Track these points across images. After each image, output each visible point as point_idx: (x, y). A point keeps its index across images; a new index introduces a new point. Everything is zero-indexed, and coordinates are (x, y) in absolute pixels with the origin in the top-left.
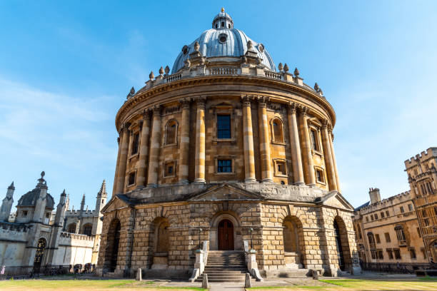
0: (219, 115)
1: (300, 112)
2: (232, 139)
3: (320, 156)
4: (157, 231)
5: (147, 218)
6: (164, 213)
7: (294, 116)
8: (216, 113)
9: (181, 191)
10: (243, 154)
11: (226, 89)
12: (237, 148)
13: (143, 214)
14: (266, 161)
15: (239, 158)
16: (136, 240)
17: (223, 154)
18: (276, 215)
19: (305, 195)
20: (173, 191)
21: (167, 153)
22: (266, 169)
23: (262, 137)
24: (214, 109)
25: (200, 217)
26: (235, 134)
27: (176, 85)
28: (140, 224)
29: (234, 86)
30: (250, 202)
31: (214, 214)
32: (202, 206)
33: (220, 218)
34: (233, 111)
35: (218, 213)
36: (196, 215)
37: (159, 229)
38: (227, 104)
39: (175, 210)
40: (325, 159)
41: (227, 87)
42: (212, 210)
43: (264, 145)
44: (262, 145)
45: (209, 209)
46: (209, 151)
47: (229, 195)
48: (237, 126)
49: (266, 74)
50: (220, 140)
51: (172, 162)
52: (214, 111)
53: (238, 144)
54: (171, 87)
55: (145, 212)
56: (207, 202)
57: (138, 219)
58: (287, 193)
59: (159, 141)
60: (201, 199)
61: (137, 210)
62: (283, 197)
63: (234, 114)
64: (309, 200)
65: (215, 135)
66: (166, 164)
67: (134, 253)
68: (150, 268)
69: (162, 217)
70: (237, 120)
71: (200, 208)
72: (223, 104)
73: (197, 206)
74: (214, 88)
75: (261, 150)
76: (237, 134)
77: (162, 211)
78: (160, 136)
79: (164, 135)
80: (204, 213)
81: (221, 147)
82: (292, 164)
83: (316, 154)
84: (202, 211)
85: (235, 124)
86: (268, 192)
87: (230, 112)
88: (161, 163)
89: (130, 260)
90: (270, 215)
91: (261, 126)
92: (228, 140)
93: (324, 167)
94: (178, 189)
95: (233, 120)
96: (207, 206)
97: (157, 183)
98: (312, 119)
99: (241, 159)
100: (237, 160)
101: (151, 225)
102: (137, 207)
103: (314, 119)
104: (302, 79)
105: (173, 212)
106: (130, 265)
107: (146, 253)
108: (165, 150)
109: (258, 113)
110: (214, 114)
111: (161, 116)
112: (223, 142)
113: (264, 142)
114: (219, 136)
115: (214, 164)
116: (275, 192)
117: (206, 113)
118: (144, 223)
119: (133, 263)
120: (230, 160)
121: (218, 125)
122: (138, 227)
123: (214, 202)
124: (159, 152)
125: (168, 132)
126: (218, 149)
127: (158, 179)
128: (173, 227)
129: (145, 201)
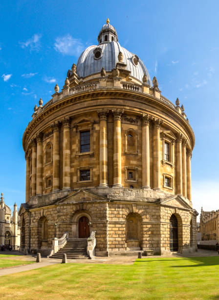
0: (81, 132)
1: (153, 124)
2: (91, 153)
3: (171, 166)
4: (43, 226)
5: (36, 218)
6: (44, 214)
7: (148, 128)
8: (78, 130)
9: (53, 197)
10: (99, 164)
11: (85, 106)
12: (95, 159)
13: (34, 215)
14: (117, 169)
15: (96, 168)
16: (32, 231)
17: (84, 165)
18: (121, 213)
19: (148, 196)
20: (49, 199)
21: (47, 170)
22: (117, 176)
23: (115, 148)
24: (76, 127)
25: (64, 215)
26: (93, 147)
27: (47, 112)
28: (33, 222)
29: (92, 102)
30: (99, 203)
31: (73, 213)
32: (65, 207)
33: (79, 216)
34: (93, 126)
35: (77, 212)
36: (61, 214)
37: (44, 224)
38: (87, 121)
39: (50, 211)
40: (176, 169)
41: (86, 104)
42: (71, 210)
43: (117, 155)
44: (115, 154)
45: (70, 210)
46: (73, 164)
47: (84, 198)
48: (95, 140)
49: (124, 86)
50: (81, 154)
51: (50, 177)
52: (77, 129)
53: (96, 156)
54: (45, 115)
55: (35, 214)
56: (68, 204)
57: (32, 219)
58: (132, 195)
59: (42, 162)
60: (64, 203)
61: (31, 212)
62: (129, 198)
63: (92, 129)
64: (150, 201)
65: (77, 150)
66: (47, 178)
67: (31, 240)
68: (40, 248)
69: (44, 216)
70: (95, 135)
71: (64, 209)
72: (84, 121)
73: (62, 207)
74: (76, 107)
75: (115, 159)
76: (95, 147)
77: (43, 212)
78: (42, 157)
79: (45, 157)
80: (67, 213)
81: (82, 161)
82: (142, 171)
83: (166, 163)
84: (65, 211)
85: (94, 138)
86: (116, 195)
87: (90, 127)
88: (44, 178)
89: (30, 244)
90: (115, 212)
91: (115, 137)
92: (87, 153)
93: (173, 175)
94: (51, 196)
95: (92, 134)
96: (69, 207)
97: (42, 193)
98: (166, 132)
99: (97, 169)
100: (94, 170)
101: (38, 222)
102: (30, 210)
103: (169, 132)
104: (160, 92)
105: (49, 213)
106: (30, 247)
107: (37, 239)
108: (45, 168)
109: (113, 125)
110: (77, 132)
111: (42, 141)
112: (83, 155)
113: (117, 152)
114: (81, 151)
115: (77, 175)
116: (122, 194)
117: (71, 132)
118: (35, 221)
119: (31, 245)
120: (89, 170)
121: (80, 141)
122: (32, 224)
123: (73, 204)
124: (42, 170)
125: (47, 153)
126: (80, 162)
127: (43, 191)
128: (50, 222)
129: (35, 206)
